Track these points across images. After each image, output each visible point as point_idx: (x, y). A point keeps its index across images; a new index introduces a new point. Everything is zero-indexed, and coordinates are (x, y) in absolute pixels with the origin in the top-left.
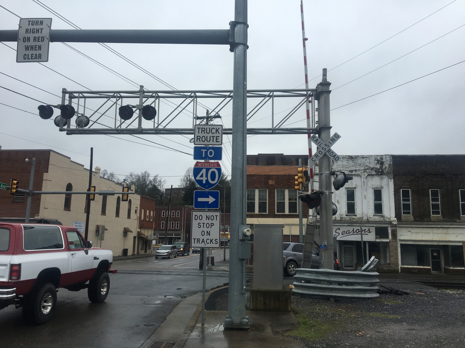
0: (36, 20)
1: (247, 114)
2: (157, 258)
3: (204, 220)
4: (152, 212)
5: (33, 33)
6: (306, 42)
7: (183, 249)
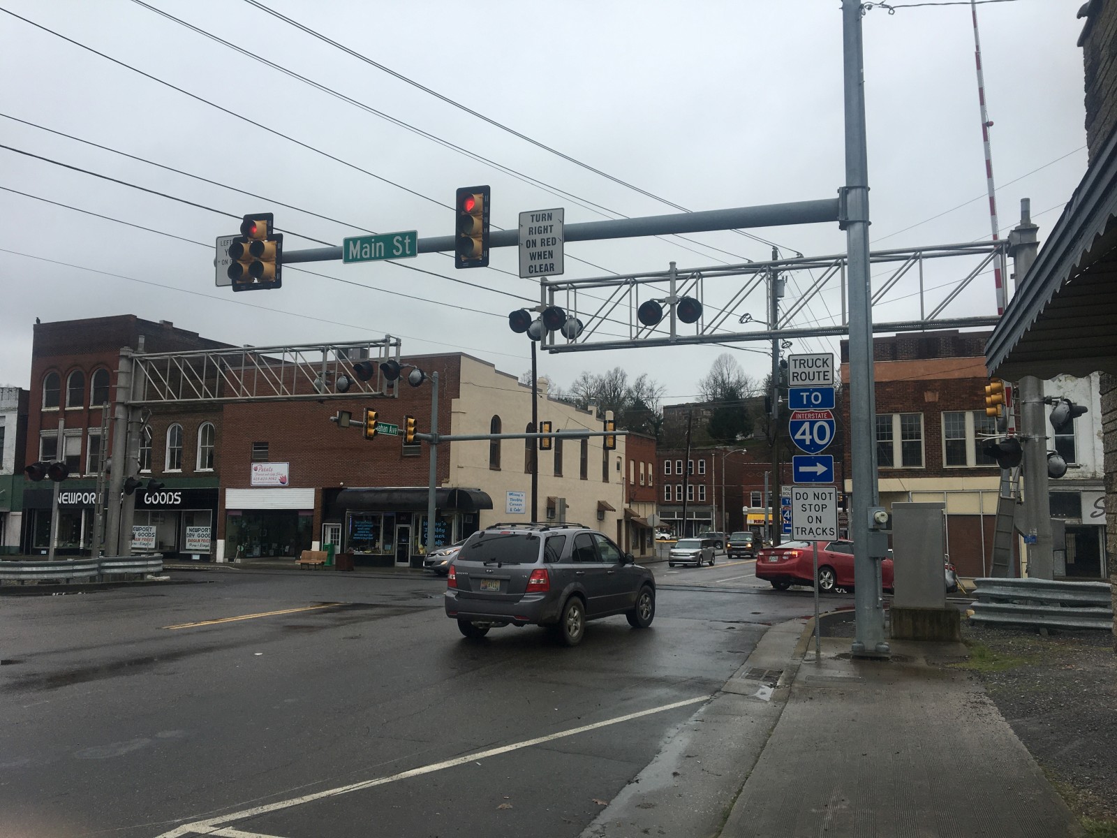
0: (541, 213)
1: (872, 296)
2: (672, 565)
3: (811, 500)
4: (650, 466)
5: (539, 233)
6: (990, 130)
7: (751, 544)
